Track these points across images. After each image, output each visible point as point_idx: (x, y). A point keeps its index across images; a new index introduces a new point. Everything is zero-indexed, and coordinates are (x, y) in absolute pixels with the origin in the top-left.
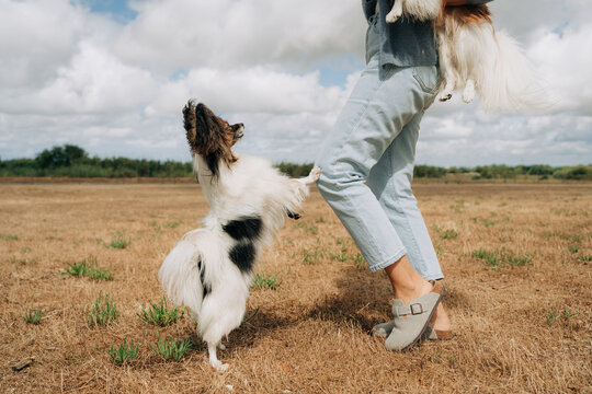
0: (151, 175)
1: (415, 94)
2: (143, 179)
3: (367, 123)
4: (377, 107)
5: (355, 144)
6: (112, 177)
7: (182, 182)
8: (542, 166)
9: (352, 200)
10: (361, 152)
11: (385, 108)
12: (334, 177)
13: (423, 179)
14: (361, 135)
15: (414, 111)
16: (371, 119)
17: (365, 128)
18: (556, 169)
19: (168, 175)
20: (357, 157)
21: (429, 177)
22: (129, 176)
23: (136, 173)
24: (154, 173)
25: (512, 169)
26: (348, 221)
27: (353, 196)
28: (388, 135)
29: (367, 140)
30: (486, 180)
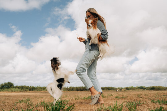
0: (32, 91)
1: (94, 55)
2: (30, 92)
3: (85, 61)
4: (87, 58)
5: (83, 65)
6: (21, 91)
7: (41, 92)
8: (143, 87)
9: (82, 75)
10: (84, 66)
11: (89, 58)
12: (79, 71)
13: (110, 91)
14: (84, 63)
15: (95, 59)
16: (86, 60)
17: (85, 62)
18: (147, 87)
19: (37, 91)
20: (84, 67)
21: (112, 90)
22: (26, 91)
23: (28, 90)
24: (33, 90)
25: (135, 88)
26: (82, 79)
27: (83, 74)
28: (89, 63)
29: (85, 64)
30: (128, 91)
